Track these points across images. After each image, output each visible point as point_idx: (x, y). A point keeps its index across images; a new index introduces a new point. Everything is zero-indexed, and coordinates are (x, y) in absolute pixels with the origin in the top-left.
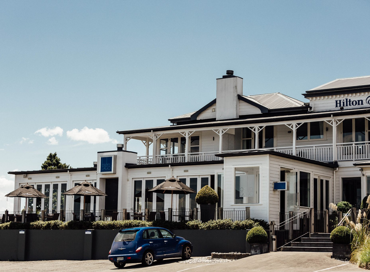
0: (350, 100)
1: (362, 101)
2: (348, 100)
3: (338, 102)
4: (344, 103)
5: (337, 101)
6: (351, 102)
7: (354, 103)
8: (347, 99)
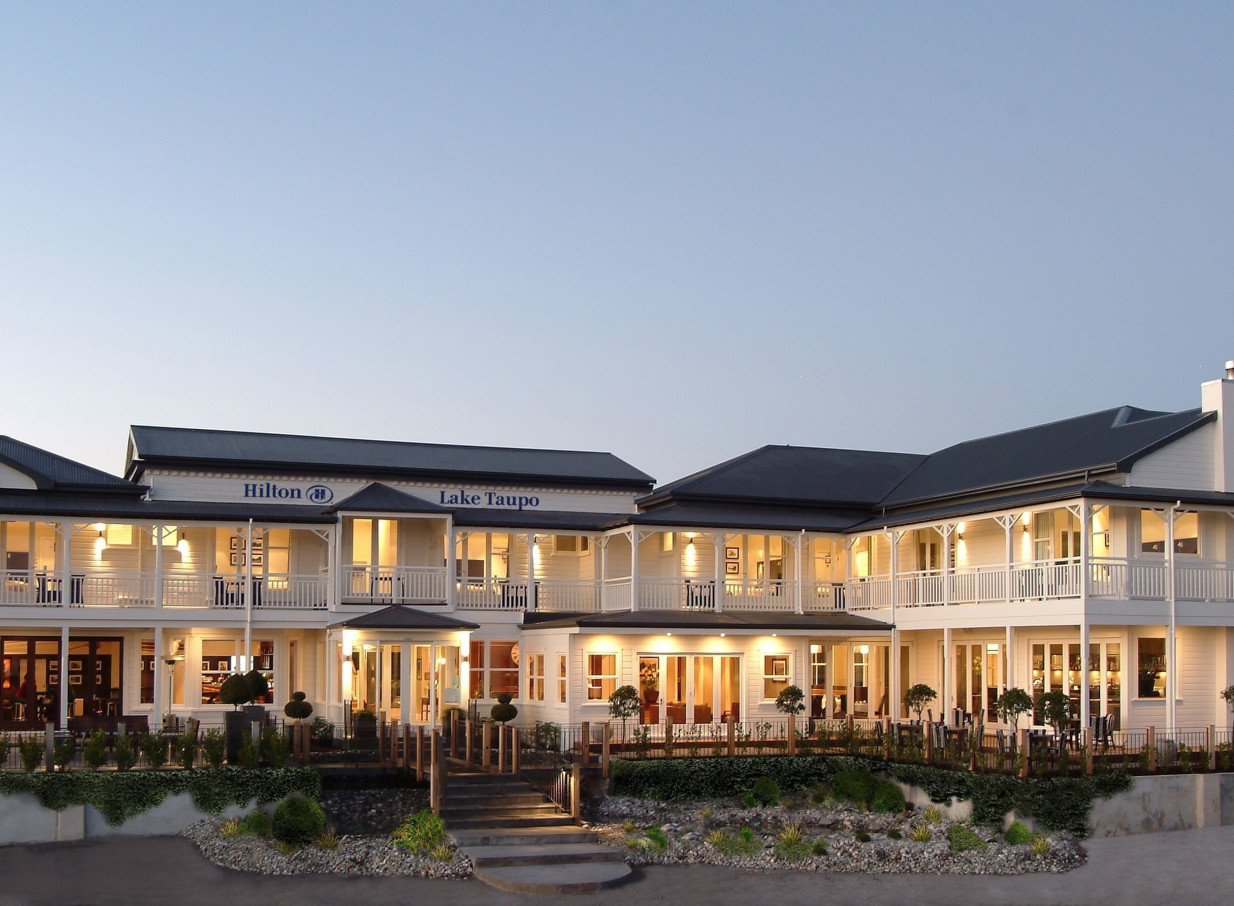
0: (274, 486)
1: (299, 491)
2: (271, 487)
3: (251, 488)
4: (261, 490)
5: (247, 486)
6: (277, 491)
7: (284, 493)
8: (268, 485)
